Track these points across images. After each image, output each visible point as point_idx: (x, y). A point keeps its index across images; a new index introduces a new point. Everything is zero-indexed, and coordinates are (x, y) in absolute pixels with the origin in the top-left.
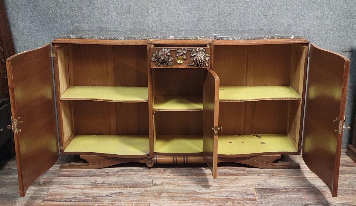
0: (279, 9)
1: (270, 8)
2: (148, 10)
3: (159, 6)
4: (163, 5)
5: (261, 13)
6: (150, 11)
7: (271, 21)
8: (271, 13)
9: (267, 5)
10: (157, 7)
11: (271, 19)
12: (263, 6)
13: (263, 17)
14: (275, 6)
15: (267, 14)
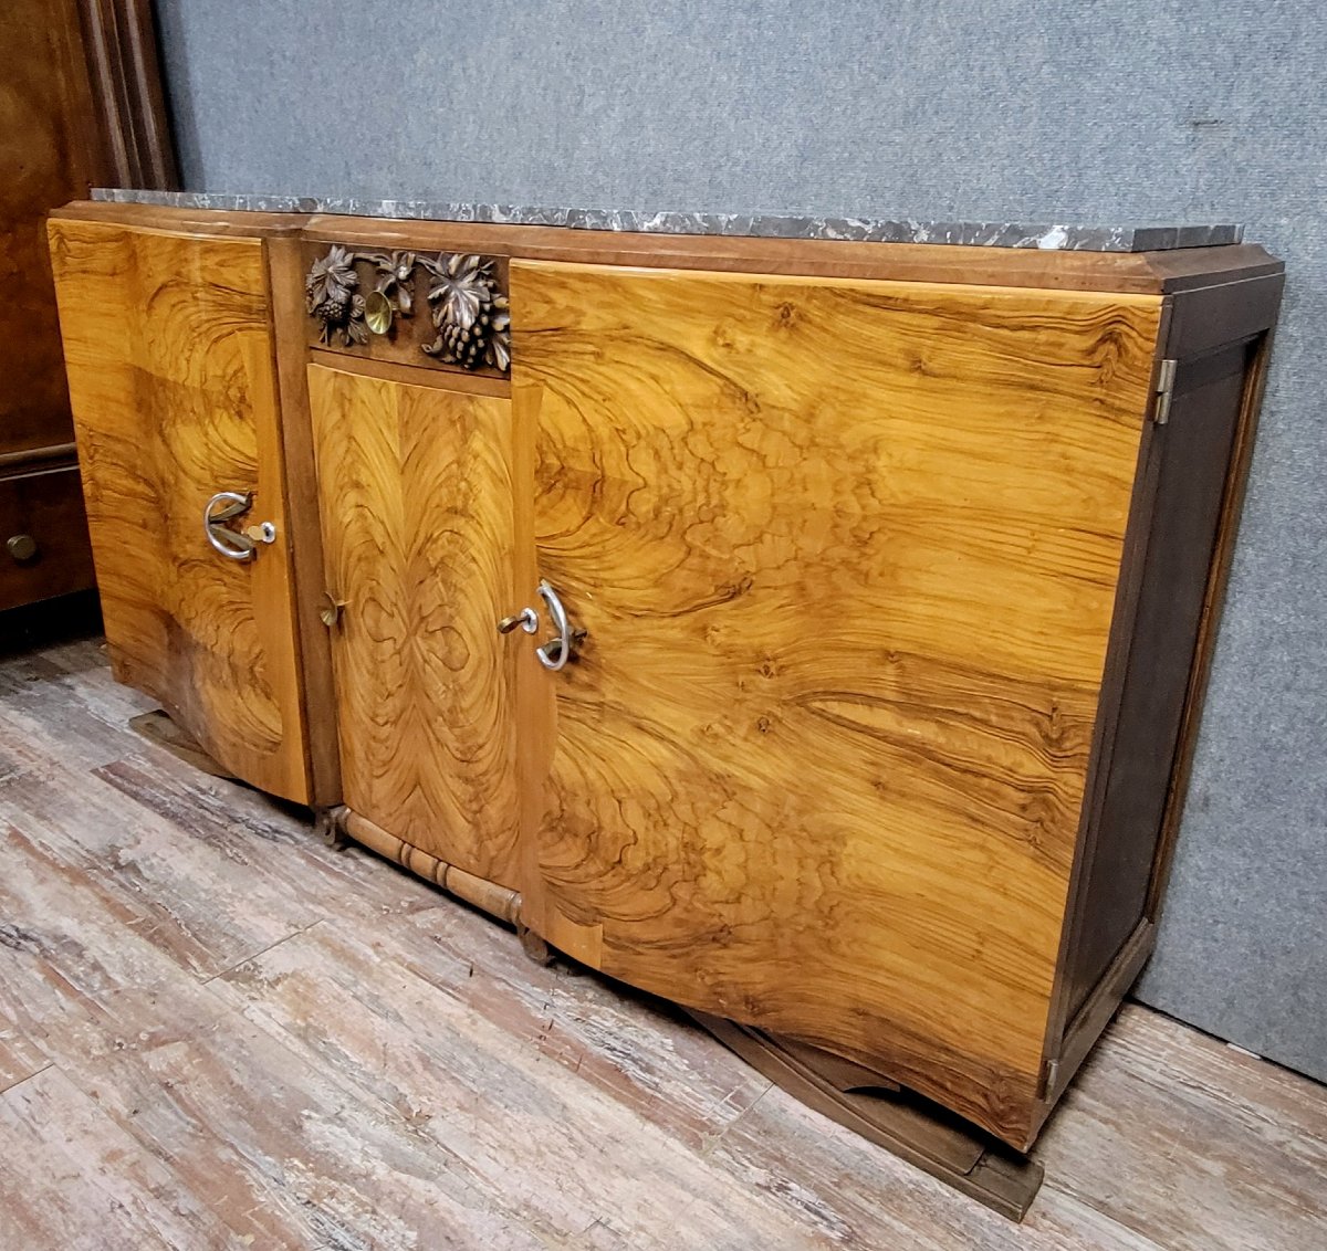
0: (1313, 75)
1: (1237, 65)
2: (579, 104)
3: (626, 81)
4: (643, 76)
5: (1168, 109)
6: (588, 109)
7: (1239, 171)
8: (1243, 107)
9: (1220, 49)
10: (619, 86)
11: (1239, 156)
12: (1187, 56)
13: (1181, 136)
14: (1281, 54)
15: (1213, 113)
